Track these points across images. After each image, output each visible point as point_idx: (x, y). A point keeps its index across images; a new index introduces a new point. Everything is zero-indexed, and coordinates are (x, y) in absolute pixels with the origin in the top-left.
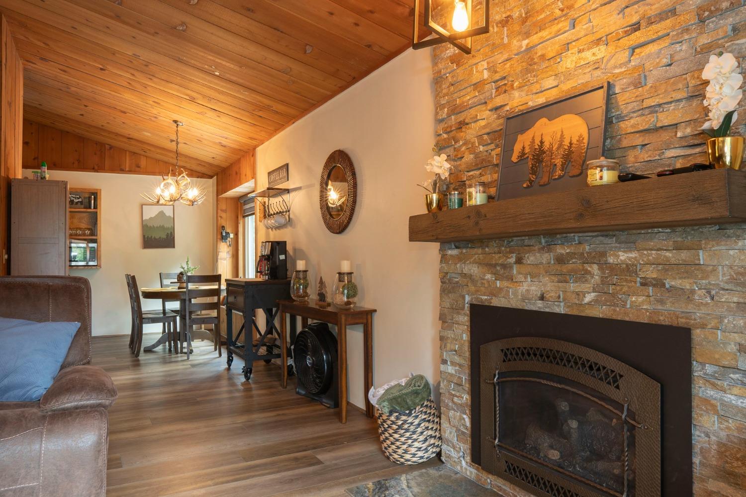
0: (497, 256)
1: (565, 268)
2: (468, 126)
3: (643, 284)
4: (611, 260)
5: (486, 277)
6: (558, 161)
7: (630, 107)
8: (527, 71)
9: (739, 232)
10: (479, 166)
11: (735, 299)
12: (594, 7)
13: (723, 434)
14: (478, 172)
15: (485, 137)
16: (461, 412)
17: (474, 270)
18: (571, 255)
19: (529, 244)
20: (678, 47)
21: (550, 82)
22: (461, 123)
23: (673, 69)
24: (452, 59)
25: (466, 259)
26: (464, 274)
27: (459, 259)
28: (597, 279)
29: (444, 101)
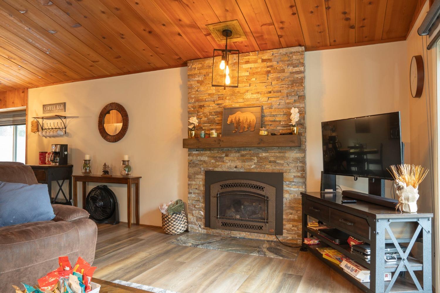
0: (217, 154)
1: (244, 158)
2: (204, 108)
3: (269, 162)
4: (260, 156)
5: (212, 161)
6: (246, 126)
7: (268, 114)
8: (232, 95)
9: (295, 149)
10: (210, 123)
11: (293, 165)
12: (257, 82)
13: (290, 198)
14: (209, 125)
15: (213, 113)
16: (198, 211)
17: (205, 158)
18: (247, 154)
19: (231, 150)
20: (281, 101)
21: (241, 100)
22: (201, 106)
23: (280, 106)
24: (198, 82)
25: (202, 155)
26: (201, 160)
27: (198, 155)
28: (256, 161)
29: (193, 96)
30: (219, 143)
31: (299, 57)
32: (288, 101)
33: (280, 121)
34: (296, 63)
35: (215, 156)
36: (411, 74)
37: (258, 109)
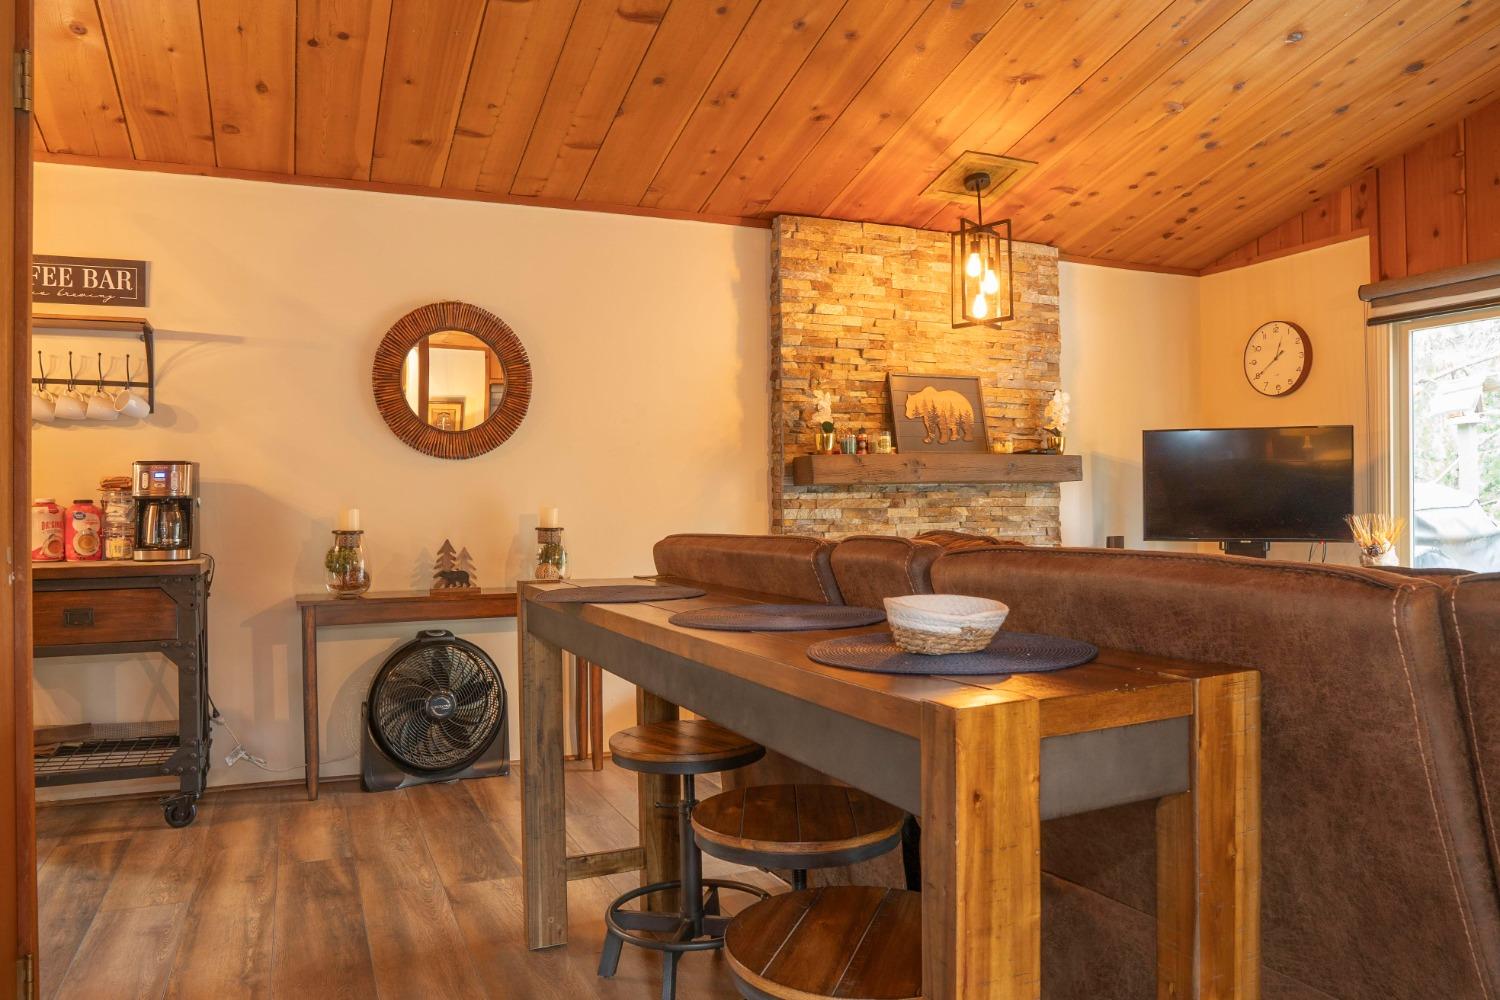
0: (869, 501)
2: (833, 365)
3: (993, 520)
4: (973, 504)
5: (853, 522)
6: (954, 427)
7: (990, 399)
8: (907, 340)
14: (847, 416)
15: (857, 383)
18: (942, 501)
19: (905, 490)
20: (1016, 370)
21: (929, 357)
22: (822, 358)
23: (1014, 384)
24: (815, 285)
25: (828, 504)
26: (824, 520)
27: (816, 504)
28: (963, 519)
29: (799, 326)
30: (916, 471)
31: (1049, 271)
32: (1029, 372)
33: (1014, 419)
34: (1044, 285)
35: (864, 507)
36: (1250, 350)
37: (970, 386)
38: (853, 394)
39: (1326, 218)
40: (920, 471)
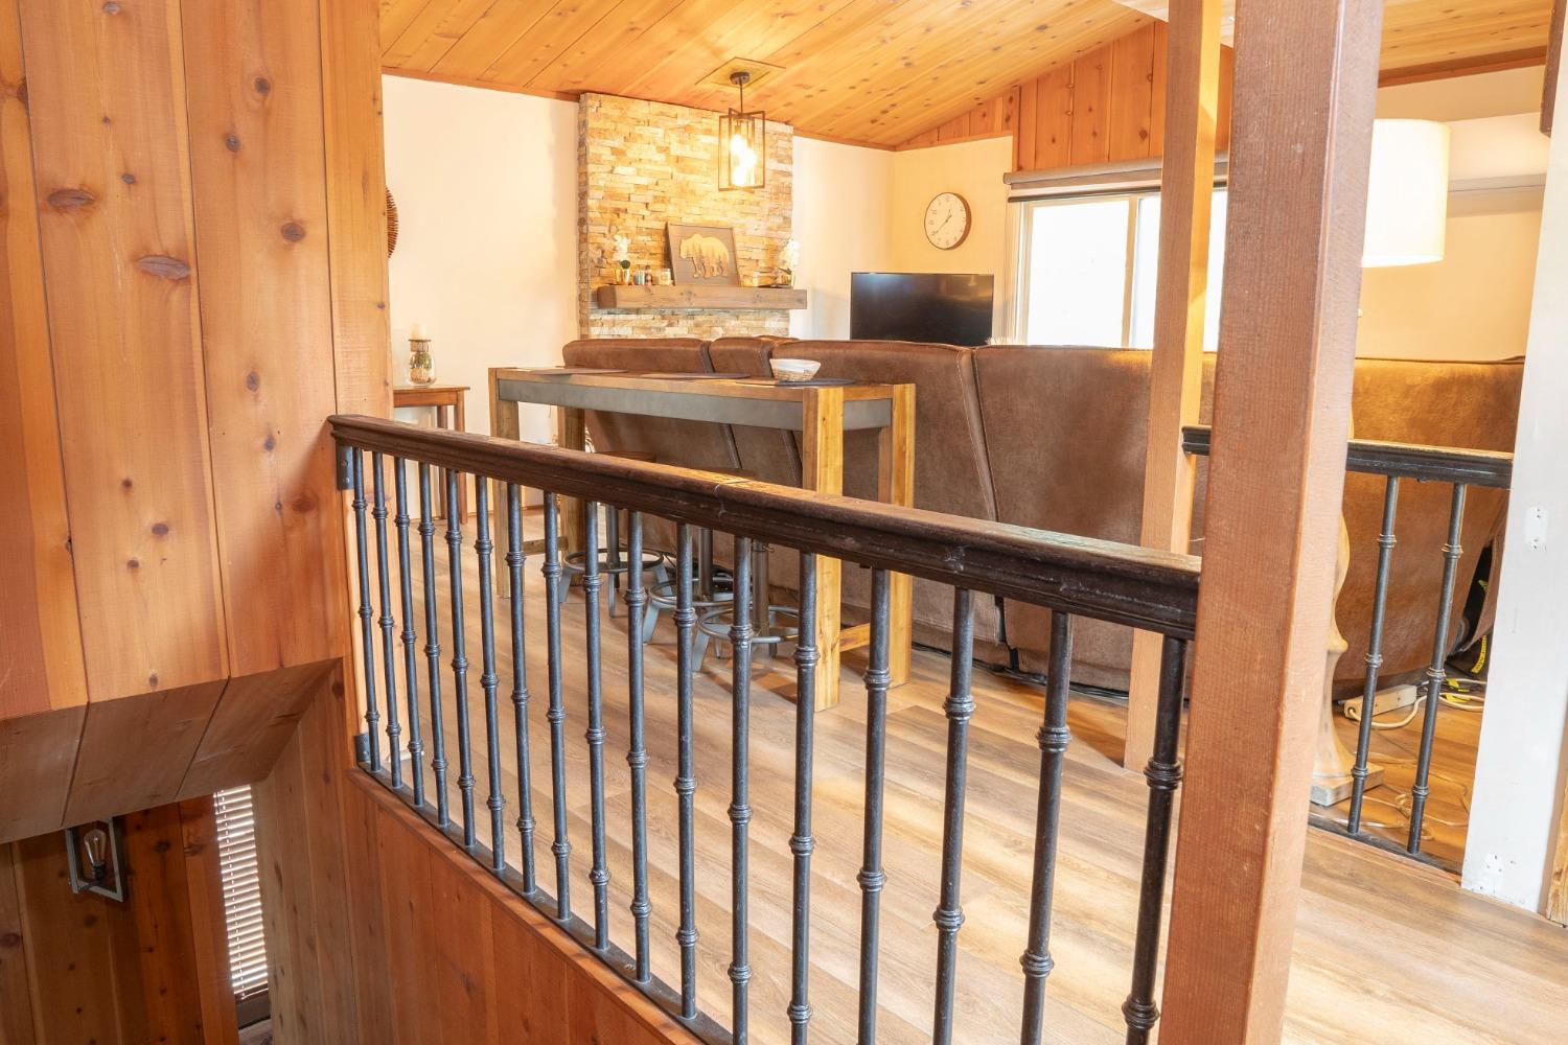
6: (715, 267)
7: (741, 244)
14: (639, 256)
15: (644, 230)
18: (705, 322)
20: (760, 222)
22: (618, 209)
23: (758, 233)
24: (615, 151)
25: (623, 323)
27: (614, 323)
29: (602, 183)
30: (687, 300)
31: (786, 144)
32: (769, 224)
33: (757, 261)
34: (783, 155)
35: (648, 326)
36: (930, 213)
37: (727, 234)
38: (641, 238)
39: (986, 119)
40: (693, 299)
